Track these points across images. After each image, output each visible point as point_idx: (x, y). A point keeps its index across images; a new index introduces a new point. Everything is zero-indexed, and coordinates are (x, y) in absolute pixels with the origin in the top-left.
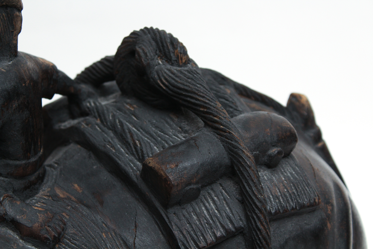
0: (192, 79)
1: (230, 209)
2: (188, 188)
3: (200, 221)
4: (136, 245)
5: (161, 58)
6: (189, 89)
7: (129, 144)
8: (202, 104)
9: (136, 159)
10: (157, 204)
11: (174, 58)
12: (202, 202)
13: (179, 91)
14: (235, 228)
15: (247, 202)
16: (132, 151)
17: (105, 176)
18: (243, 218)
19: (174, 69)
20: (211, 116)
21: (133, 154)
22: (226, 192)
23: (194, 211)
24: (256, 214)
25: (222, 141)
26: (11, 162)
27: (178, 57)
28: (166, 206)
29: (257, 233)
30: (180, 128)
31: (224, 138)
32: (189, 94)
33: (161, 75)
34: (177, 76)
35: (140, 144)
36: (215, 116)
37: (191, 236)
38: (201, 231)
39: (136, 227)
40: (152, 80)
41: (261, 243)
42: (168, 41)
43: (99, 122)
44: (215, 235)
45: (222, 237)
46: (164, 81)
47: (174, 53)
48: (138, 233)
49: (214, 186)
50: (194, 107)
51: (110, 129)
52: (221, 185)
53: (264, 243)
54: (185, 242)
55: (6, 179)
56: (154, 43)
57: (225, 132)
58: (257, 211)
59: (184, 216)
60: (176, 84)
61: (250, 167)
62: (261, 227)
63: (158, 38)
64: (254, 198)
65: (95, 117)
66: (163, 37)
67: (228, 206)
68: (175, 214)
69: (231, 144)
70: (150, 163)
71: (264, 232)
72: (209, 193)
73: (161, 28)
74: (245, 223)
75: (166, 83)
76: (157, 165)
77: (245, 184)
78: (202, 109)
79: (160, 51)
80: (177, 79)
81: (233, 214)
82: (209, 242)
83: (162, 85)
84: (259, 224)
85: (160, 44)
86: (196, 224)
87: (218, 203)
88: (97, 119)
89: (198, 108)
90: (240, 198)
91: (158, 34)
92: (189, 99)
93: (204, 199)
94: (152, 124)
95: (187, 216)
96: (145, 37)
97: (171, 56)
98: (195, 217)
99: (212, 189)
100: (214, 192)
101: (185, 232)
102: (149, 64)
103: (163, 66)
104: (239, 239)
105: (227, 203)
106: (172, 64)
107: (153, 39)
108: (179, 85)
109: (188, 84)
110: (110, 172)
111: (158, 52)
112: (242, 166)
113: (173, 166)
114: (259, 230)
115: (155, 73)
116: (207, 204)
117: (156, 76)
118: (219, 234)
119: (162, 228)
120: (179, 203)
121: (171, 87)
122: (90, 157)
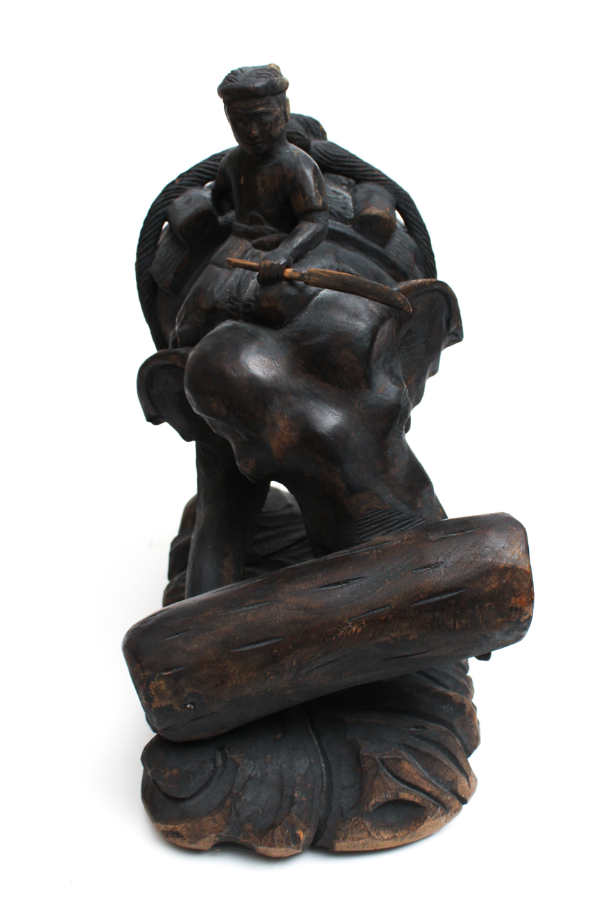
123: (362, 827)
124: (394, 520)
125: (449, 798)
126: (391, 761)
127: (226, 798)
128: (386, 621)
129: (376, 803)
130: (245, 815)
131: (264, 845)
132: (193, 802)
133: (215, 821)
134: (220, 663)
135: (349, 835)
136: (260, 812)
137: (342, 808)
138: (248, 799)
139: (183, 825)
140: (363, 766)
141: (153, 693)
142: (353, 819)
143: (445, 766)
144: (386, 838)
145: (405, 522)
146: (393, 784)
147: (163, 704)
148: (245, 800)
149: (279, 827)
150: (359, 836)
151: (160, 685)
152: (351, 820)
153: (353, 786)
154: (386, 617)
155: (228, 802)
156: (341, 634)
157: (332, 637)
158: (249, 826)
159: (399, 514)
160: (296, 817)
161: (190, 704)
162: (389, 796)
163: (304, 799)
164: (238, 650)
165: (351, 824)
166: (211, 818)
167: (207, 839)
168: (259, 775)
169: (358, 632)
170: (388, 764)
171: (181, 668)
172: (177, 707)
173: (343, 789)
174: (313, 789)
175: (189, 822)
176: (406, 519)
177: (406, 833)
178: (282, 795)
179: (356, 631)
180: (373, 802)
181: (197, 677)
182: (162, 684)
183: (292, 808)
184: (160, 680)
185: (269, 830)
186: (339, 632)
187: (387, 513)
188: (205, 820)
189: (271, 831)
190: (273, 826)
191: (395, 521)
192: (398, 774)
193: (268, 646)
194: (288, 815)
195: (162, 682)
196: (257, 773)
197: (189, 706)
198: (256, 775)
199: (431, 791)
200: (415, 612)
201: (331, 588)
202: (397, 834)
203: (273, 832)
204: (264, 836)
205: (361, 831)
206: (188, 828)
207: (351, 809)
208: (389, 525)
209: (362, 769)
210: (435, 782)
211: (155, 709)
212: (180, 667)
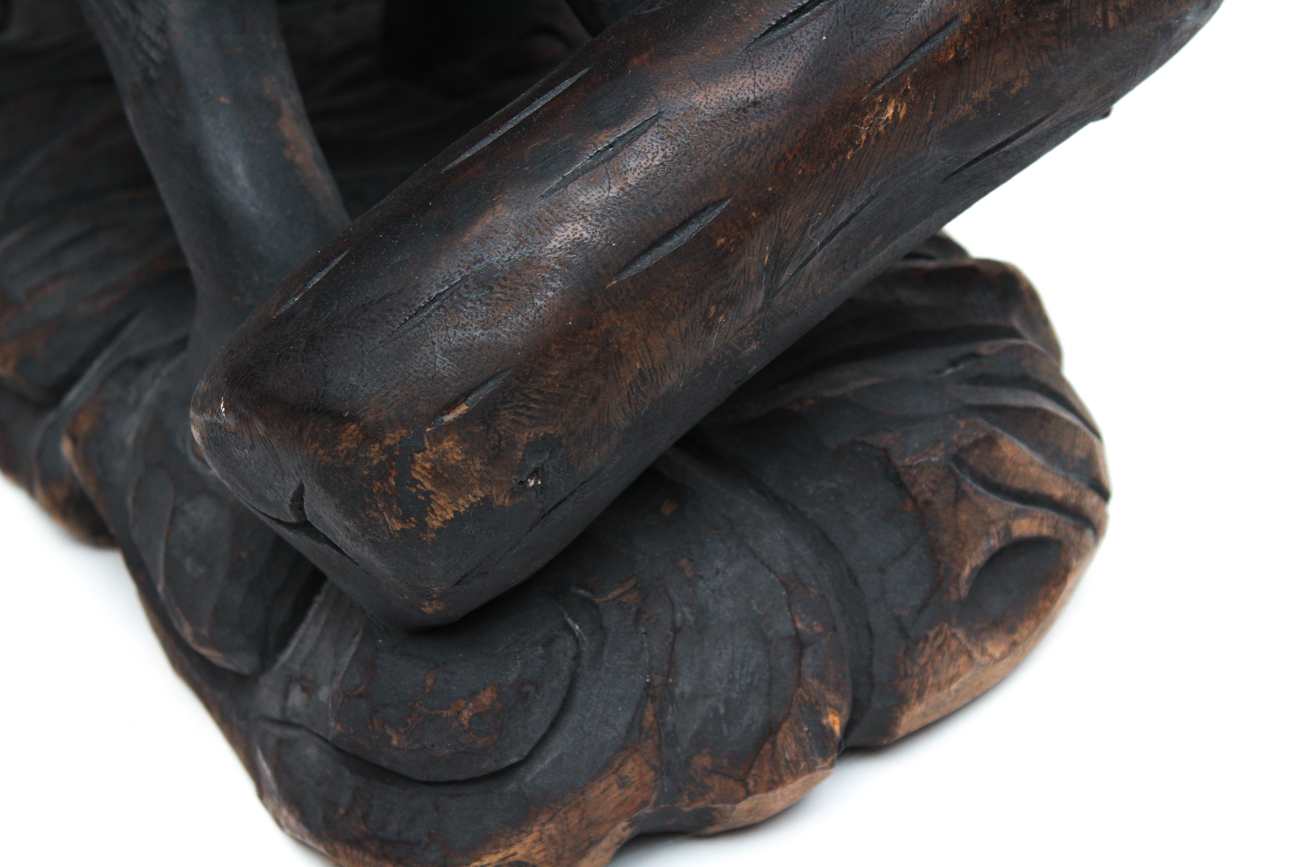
123: (954, 644)
126: (977, 452)
127: (640, 708)
128: (958, 62)
129: (973, 570)
130: (689, 735)
131: (756, 793)
132: (539, 766)
133: (623, 784)
134: (590, 328)
135: (931, 680)
136: (722, 711)
137: (898, 619)
138: (688, 689)
139: (535, 835)
140: (914, 492)
141: (428, 486)
142: (931, 634)
144: (997, 655)
146: (996, 507)
147: (463, 504)
148: (682, 694)
149: (785, 726)
150: (952, 671)
151: (444, 453)
152: (926, 637)
153: (904, 554)
154: (957, 54)
155: (649, 717)
156: (864, 137)
157: (844, 152)
158: (704, 761)
160: (815, 683)
161: (531, 476)
162: (995, 543)
163: (818, 629)
164: (624, 276)
165: (928, 651)
166: (613, 779)
167: (605, 844)
168: (691, 619)
169: (901, 116)
170: (971, 462)
171: (491, 386)
172: (502, 500)
173: (882, 570)
174: (823, 597)
175: (551, 820)
177: (1032, 623)
178: (767, 642)
179: (896, 114)
180: (967, 571)
181: (540, 392)
182: (452, 450)
183: (803, 662)
184: (440, 442)
185: (759, 747)
186: (858, 130)
188: (594, 793)
189: (768, 746)
190: (770, 730)
192: (999, 479)
193: (698, 236)
194: (799, 685)
195: (447, 444)
196: (683, 613)
197: (532, 483)
198: (684, 620)
199: (1065, 498)
200: (1017, 14)
201: (790, 26)
202: (1016, 638)
203: (774, 745)
204: (751, 767)
205: (953, 659)
206: (551, 837)
207: (920, 610)
209: (914, 500)
210: (1062, 472)
211: (438, 531)
212: (485, 382)
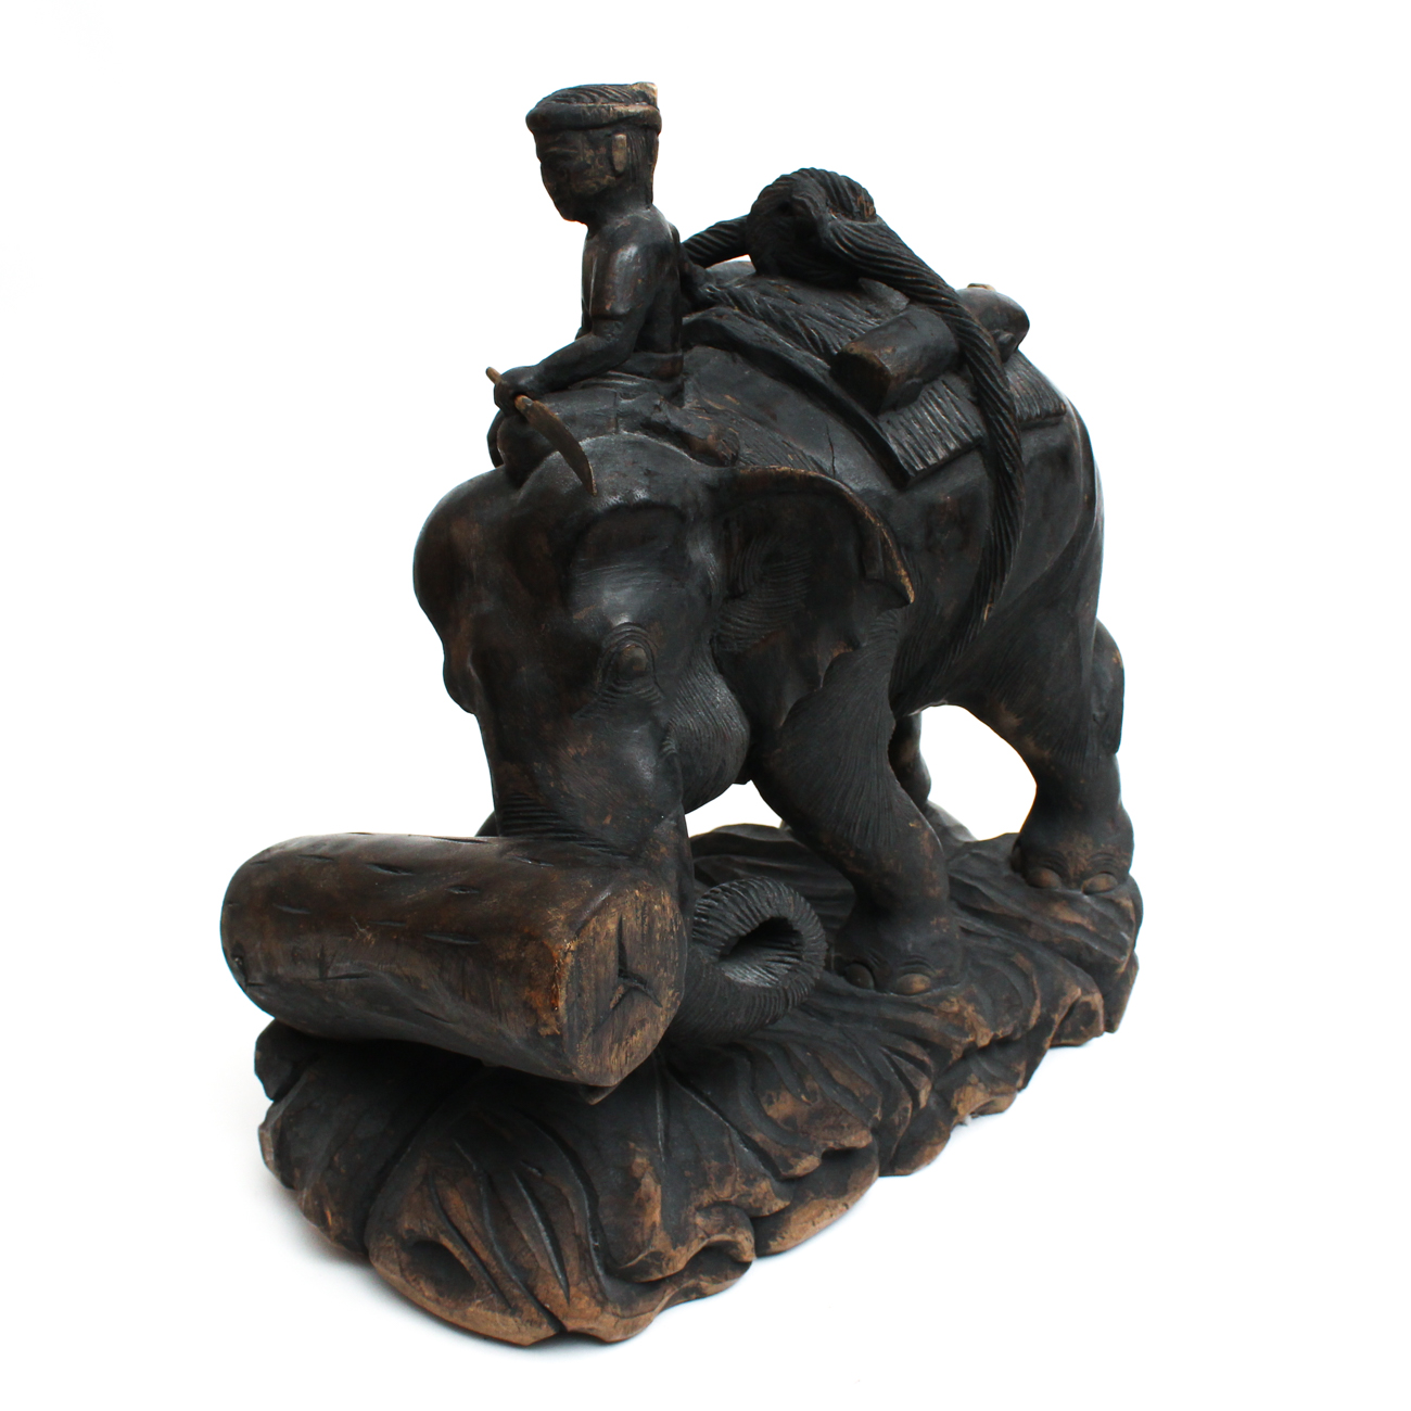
0: (887, 237)
1: (961, 413)
2: (909, 382)
3: (923, 430)
4: (836, 469)
5: (835, 211)
6: (887, 251)
7: (800, 335)
8: (909, 270)
9: (814, 354)
10: (861, 411)
11: (856, 209)
12: (923, 405)
13: (870, 254)
14: (972, 437)
15: (987, 400)
16: (806, 344)
17: (766, 383)
18: (981, 425)
19: (857, 224)
20: (925, 286)
21: (808, 349)
22: (952, 391)
23: (915, 418)
24: (1003, 416)
25: (945, 319)
26: (656, 356)
27: (862, 207)
28: (875, 411)
29: (1004, 443)
30: (867, 310)
31: (948, 315)
32: (887, 258)
33: (839, 233)
34: (864, 234)
35: (818, 333)
36: (931, 285)
37: (915, 450)
38: (928, 444)
39: (831, 445)
40: (824, 242)
41: (1011, 455)
42: (845, 184)
43: (737, 311)
44: (947, 448)
45: (957, 450)
46: (846, 242)
47: (856, 201)
48: (836, 454)
49: (936, 384)
50: (895, 276)
51: (761, 319)
52: (944, 383)
53: (1015, 455)
54: (908, 458)
55: (649, 381)
56: (822, 190)
57: (949, 305)
58: (1004, 411)
59: (902, 424)
60: (865, 244)
61: (991, 350)
62: (1010, 433)
63: (829, 182)
64: (1000, 393)
65: (730, 305)
66: (836, 180)
67: (958, 409)
68: (888, 422)
69: (960, 322)
70: (852, 350)
71: (1014, 440)
72: (930, 394)
73: (829, 169)
74: (985, 431)
75: (850, 245)
76: (866, 351)
77: (985, 375)
78: (907, 278)
79: (833, 200)
80: (865, 237)
81: (967, 420)
82: (941, 457)
83: (842, 248)
84: (1007, 428)
85: (833, 191)
86: (919, 434)
87: (944, 406)
88: (733, 308)
89: (902, 277)
90: (974, 399)
91: (827, 177)
92: (886, 265)
93: (924, 402)
94: (823, 307)
95: (906, 424)
96: (807, 181)
97: (852, 207)
98: (917, 426)
99: (933, 388)
100: (936, 391)
101: (906, 446)
102: (821, 218)
103: (840, 222)
104: (975, 457)
105: (956, 407)
106: (854, 218)
107: (821, 184)
108: (870, 246)
109: (883, 244)
110: (774, 377)
111: (829, 202)
112: (980, 349)
113: (889, 351)
114: (1008, 437)
115: (830, 232)
116: (930, 408)
117: (832, 236)
118: (952, 447)
119: (868, 445)
120: (894, 407)
121: (857, 250)
122: (734, 361)
123: (396, 1254)
124: (545, 824)
125: (516, 1292)
126: (442, 1181)
135: (382, 1258)
142: (385, 1236)
143: (522, 1239)
144: (425, 1294)
145: (564, 835)
146: (434, 1215)
150: (391, 1266)
152: (383, 1234)
159: (556, 818)
162: (427, 1230)
165: (384, 1242)
170: (437, 1182)
176: (565, 831)
177: (453, 1305)
187: (539, 808)
191: (551, 827)
202: (441, 1299)
205: (393, 1261)
208: (540, 828)
210: (500, 1254)
